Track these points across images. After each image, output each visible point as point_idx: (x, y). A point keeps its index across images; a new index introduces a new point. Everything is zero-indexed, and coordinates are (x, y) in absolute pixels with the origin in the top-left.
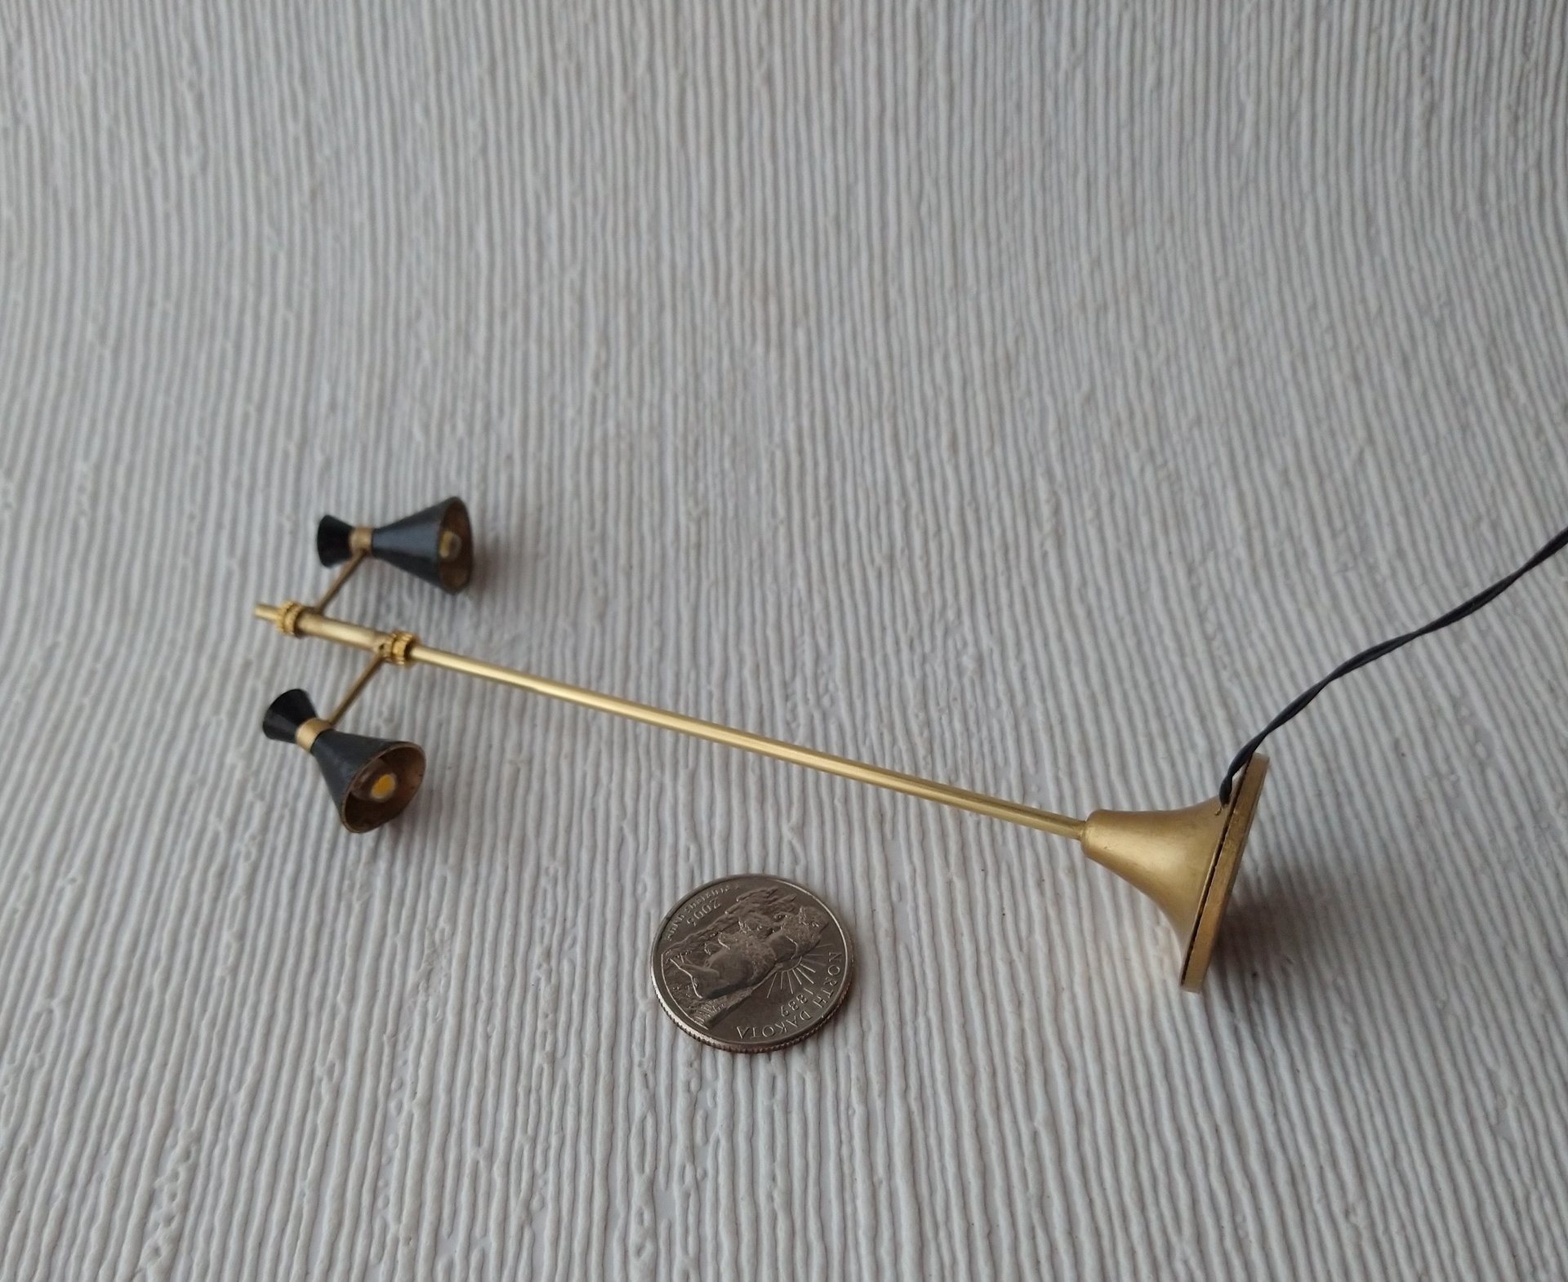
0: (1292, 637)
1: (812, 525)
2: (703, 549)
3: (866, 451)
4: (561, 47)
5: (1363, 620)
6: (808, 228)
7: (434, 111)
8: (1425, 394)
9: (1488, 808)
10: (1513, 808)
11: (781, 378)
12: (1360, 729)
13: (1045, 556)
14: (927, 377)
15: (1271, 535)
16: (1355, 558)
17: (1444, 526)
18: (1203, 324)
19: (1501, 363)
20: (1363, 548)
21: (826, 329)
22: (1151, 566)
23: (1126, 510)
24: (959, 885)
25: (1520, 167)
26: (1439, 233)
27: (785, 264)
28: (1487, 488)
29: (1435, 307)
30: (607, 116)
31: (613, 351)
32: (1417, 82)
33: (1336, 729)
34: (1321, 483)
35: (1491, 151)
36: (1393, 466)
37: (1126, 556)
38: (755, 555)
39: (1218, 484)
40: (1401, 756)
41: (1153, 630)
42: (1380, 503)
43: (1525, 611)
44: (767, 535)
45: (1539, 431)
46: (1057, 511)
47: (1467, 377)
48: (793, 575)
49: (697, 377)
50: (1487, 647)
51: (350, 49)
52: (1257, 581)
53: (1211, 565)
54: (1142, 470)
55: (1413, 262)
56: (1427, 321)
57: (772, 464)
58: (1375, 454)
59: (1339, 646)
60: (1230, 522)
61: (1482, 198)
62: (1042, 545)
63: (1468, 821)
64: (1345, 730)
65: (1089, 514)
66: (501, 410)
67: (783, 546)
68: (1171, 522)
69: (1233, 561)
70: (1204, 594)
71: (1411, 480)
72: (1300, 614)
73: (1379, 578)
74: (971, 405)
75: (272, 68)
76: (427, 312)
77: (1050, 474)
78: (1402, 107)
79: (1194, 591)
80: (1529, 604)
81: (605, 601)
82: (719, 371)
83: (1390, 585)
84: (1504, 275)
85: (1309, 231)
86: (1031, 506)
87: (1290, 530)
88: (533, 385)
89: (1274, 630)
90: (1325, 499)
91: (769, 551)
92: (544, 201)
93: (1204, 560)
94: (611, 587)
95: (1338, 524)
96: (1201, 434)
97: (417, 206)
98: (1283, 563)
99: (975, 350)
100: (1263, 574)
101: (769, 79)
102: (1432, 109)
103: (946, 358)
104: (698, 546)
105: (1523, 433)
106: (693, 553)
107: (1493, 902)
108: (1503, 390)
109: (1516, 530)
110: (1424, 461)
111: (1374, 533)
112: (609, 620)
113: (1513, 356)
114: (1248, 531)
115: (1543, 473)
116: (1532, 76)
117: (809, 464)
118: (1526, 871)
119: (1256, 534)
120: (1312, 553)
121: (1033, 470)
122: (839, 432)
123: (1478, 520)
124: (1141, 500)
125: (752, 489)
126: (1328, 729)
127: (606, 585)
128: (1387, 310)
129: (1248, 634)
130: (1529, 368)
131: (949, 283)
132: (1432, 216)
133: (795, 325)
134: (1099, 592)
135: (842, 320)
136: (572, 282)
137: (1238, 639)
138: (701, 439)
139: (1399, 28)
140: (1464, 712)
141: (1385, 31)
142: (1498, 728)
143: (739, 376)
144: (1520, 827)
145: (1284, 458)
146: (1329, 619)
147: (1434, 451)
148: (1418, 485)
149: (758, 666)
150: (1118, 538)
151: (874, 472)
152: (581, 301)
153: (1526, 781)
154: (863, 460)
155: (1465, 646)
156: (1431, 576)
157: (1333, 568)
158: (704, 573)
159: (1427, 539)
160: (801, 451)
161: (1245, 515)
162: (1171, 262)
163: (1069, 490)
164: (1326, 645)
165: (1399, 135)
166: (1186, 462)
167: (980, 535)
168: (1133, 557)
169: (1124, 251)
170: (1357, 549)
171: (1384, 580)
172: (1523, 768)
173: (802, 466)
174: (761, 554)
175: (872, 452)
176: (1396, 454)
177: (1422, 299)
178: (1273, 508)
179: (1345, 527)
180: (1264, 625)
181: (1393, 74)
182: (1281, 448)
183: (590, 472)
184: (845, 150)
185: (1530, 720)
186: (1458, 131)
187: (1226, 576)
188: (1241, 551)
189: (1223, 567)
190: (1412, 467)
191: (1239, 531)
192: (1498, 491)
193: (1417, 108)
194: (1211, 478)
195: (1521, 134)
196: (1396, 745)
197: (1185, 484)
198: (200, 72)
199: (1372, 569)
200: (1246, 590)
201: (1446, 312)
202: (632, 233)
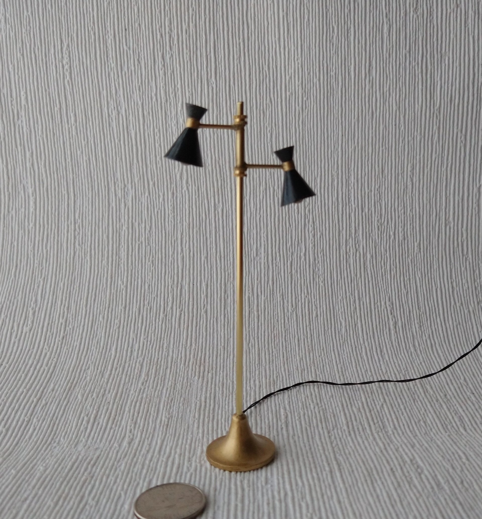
0: (360, 447)
1: (206, 420)
2: (169, 426)
3: (227, 403)
4: (146, 303)
5: (383, 443)
6: (215, 349)
7: (106, 317)
8: (401, 391)
9: (421, 483)
10: (430, 483)
11: (202, 385)
12: (380, 465)
13: (282, 429)
14: (248, 385)
15: (355, 423)
16: (381, 430)
17: (409, 422)
18: (334, 374)
19: (424, 385)
20: (384, 428)
21: (218, 374)
22: (316, 431)
23: (309, 417)
24: (240, 505)
25: (424, 338)
26: (403, 354)
27: (207, 358)
28: (422, 413)
29: (403, 371)
30: (157, 320)
31: (149, 378)
32: (390, 317)
33: (372, 466)
34: (370, 411)
35: (415, 334)
36: (392, 408)
37: (308, 428)
38: (186, 427)
39: (338, 411)
40: (393, 472)
41: (315, 445)
42: (388, 416)
43: (435, 441)
44: (191, 422)
45: (437, 400)
46: (287, 417)
47: (414, 388)
48: (198, 433)
49: (175, 384)
50: (422, 448)
51: (84, 301)
52: (350, 435)
53: (335, 431)
54: (314, 408)
55: (395, 361)
56: (401, 375)
57: (196, 405)
58: (387, 405)
59: (375, 448)
60: (342, 420)
61: (414, 346)
62: (281, 426)
63: (415, 486)
64: (375, 466)
65: (297, 418)
66: (109, 392)
67: (196, 425)
68: (323, 420)
69: (343, 430)
70: (333, 438)
71: (398, 411)
72: (363, 442)
73: (389, 434)
74: (261, 392)
75: (59, 305)
76: (92, 367)
77: (285, 409)
78: (387, 323)
79: (330, 437)
80: (436, 440)
81: (132, 439)
82: (182, 383)
83: (392, 436)
84: (423, 364)
85: (364, 353)
86: (278, 416)
87: (361, 422)
88: (122, 386)
89: (355, 446)
90: (371, 415)
91: (191, 427)
92: (135, 342)
93: (333, 429)
94: (135, 436)
95: (376, 421)
96: (333, 400)
97: (95, 341)
98: (359, 430)
99: (264, 379)
100: (352, 433)
101: (206, 312)
102: (396, 323)
103: (255, 381)
104: (167, 425)
105: (432, 401)
106: (165, 427)
107: (423, 505)
108: (426, 391)
109: (432, 423)
110: (402, 407)
111: (387, 424)
112: (132, 444)
113: (428, 383)
114: (347, 423)
115: (439, 410)
116: (423, 315)
117: (208, 405)
118: (435, 498)
119: (350, 424)
120: (368, 428)
121: (280, 408)
122: (219, 398)
123: (419, 421)
124: (314, 414)
125: (188, 411)
126: (370, 466)
127: (133, 435)
128: (388, 372)
129: (346, 446)
130: (433, 386)
131: (257, 363)
132: (400, 350)
133: (208, 372)
134: (299, 437)
135: (223, 371)
136: (140, 361)
137: (343, 447)
138: (174, 399)
139: (383, 303)
140: (414, 462)
141: (379, 304)
142: (425, 465)
143: (189, 384)
144: (432, 488)
145: (359, 406)
146: (373, 443)
147: (405, 405)
148: (400, 412)
149: (181, 454)
150: (306, 424)
151: (229, 407)
152: (142, 366)
153: (435, 477)
154: (225, 404)
155: (415, 448)
156: (405, 434)
157: (374, 432)
158: (168, 432)
159: (404, 425)
160: (205, 402)
161: (346, 418)
162: (323, 359)
163: (291, 412)
164: (371, 448)
165: (387, 330)
166: (328, 406)
167: (261, 423)
168: (311, 429)
169: (310, 356)
170: (382, 427)
171: (391, 435)
172: (433, 474)
173: (205, 406)
174: (188, 428)
175: (229, 403)
176: (393, 405)
177: (399, 369)
178: (355, 417)
179: (378, 422)
180: (351, 444)
181: (383, 314)
182: (358, 403)
183: (135, 406)
184: (228, 330)
185: (435, 463)
186: (404, 329)
187: (340, 433)
188: (345, 427)
189: (339, 431)
190: (398, 408)
191: (344, 422)
192: (425, 414)
193: (391, 323)
194: (336, 410)
195: (423, 330)
196: (392, 469)
197: (328, 411)
198: (36, 306)
199: (386, 432)
200: (346, 437)
201: (406, 372)
202: (161, 349)
